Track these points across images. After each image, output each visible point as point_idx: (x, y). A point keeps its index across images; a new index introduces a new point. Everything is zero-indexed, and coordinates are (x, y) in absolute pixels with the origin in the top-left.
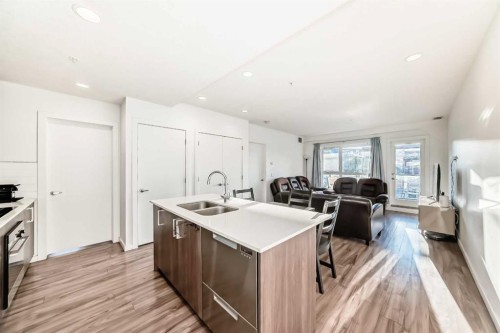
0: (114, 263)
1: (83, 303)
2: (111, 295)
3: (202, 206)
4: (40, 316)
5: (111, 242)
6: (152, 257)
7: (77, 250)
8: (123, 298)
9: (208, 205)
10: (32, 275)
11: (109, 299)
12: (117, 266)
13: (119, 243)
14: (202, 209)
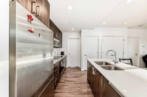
0: (78, 73)
1: (71, 81)
2: (76, 83)
3: (104, 63)
4: (65, 80)
5: (79, 67)
6: (87, 75)
7: (74, 67)
8: (79, 85)
9: (106, 64)
10: (66, 70)
11: (75, 83)
12: (79, 74)
13: (80, 68)
14: (104, 65)
